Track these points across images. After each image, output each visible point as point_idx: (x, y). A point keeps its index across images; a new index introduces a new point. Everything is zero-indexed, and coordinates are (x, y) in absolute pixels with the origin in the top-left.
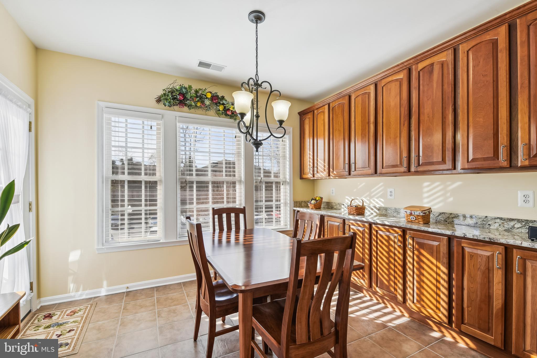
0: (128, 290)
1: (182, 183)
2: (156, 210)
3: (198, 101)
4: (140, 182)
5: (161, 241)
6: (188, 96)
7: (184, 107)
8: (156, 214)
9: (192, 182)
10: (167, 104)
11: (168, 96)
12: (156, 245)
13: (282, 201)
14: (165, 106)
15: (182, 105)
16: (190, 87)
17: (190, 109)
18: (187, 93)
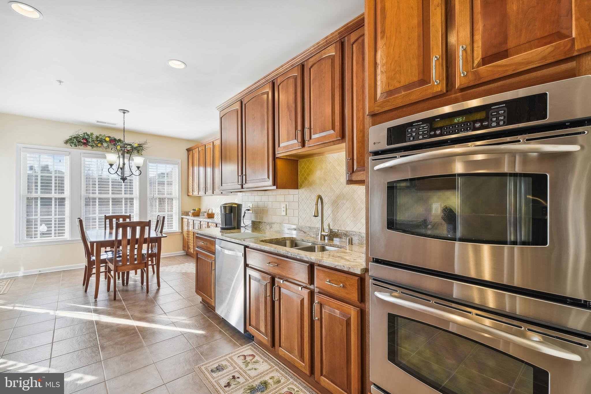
0: (40, 273)
1: (86, 199)
2: (65, 218)
3: (98, 143)
4: (51, 199)
5: (68, 239)
6: (90, 140)
7: (87, 147)
8: (64, 221)
9: (95, 199)
10: (73, 145)
11: (73, 140)
12: (66, 242)
13: (174, 212)
14: (72, 146)
15: (86, 146)
16: (92, 134)
17: (92, 148)
18: (89, 138)
